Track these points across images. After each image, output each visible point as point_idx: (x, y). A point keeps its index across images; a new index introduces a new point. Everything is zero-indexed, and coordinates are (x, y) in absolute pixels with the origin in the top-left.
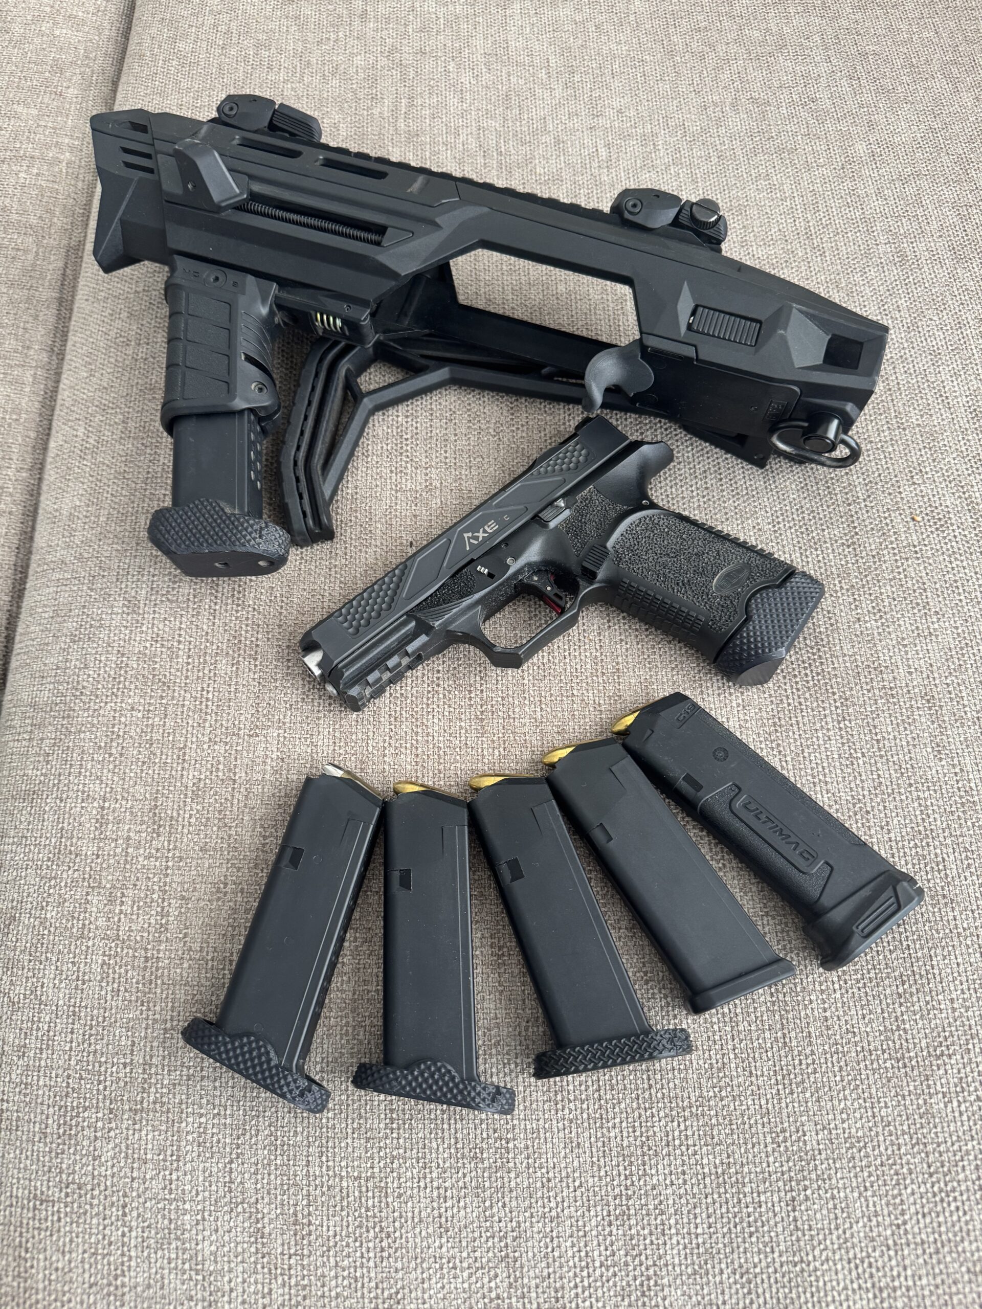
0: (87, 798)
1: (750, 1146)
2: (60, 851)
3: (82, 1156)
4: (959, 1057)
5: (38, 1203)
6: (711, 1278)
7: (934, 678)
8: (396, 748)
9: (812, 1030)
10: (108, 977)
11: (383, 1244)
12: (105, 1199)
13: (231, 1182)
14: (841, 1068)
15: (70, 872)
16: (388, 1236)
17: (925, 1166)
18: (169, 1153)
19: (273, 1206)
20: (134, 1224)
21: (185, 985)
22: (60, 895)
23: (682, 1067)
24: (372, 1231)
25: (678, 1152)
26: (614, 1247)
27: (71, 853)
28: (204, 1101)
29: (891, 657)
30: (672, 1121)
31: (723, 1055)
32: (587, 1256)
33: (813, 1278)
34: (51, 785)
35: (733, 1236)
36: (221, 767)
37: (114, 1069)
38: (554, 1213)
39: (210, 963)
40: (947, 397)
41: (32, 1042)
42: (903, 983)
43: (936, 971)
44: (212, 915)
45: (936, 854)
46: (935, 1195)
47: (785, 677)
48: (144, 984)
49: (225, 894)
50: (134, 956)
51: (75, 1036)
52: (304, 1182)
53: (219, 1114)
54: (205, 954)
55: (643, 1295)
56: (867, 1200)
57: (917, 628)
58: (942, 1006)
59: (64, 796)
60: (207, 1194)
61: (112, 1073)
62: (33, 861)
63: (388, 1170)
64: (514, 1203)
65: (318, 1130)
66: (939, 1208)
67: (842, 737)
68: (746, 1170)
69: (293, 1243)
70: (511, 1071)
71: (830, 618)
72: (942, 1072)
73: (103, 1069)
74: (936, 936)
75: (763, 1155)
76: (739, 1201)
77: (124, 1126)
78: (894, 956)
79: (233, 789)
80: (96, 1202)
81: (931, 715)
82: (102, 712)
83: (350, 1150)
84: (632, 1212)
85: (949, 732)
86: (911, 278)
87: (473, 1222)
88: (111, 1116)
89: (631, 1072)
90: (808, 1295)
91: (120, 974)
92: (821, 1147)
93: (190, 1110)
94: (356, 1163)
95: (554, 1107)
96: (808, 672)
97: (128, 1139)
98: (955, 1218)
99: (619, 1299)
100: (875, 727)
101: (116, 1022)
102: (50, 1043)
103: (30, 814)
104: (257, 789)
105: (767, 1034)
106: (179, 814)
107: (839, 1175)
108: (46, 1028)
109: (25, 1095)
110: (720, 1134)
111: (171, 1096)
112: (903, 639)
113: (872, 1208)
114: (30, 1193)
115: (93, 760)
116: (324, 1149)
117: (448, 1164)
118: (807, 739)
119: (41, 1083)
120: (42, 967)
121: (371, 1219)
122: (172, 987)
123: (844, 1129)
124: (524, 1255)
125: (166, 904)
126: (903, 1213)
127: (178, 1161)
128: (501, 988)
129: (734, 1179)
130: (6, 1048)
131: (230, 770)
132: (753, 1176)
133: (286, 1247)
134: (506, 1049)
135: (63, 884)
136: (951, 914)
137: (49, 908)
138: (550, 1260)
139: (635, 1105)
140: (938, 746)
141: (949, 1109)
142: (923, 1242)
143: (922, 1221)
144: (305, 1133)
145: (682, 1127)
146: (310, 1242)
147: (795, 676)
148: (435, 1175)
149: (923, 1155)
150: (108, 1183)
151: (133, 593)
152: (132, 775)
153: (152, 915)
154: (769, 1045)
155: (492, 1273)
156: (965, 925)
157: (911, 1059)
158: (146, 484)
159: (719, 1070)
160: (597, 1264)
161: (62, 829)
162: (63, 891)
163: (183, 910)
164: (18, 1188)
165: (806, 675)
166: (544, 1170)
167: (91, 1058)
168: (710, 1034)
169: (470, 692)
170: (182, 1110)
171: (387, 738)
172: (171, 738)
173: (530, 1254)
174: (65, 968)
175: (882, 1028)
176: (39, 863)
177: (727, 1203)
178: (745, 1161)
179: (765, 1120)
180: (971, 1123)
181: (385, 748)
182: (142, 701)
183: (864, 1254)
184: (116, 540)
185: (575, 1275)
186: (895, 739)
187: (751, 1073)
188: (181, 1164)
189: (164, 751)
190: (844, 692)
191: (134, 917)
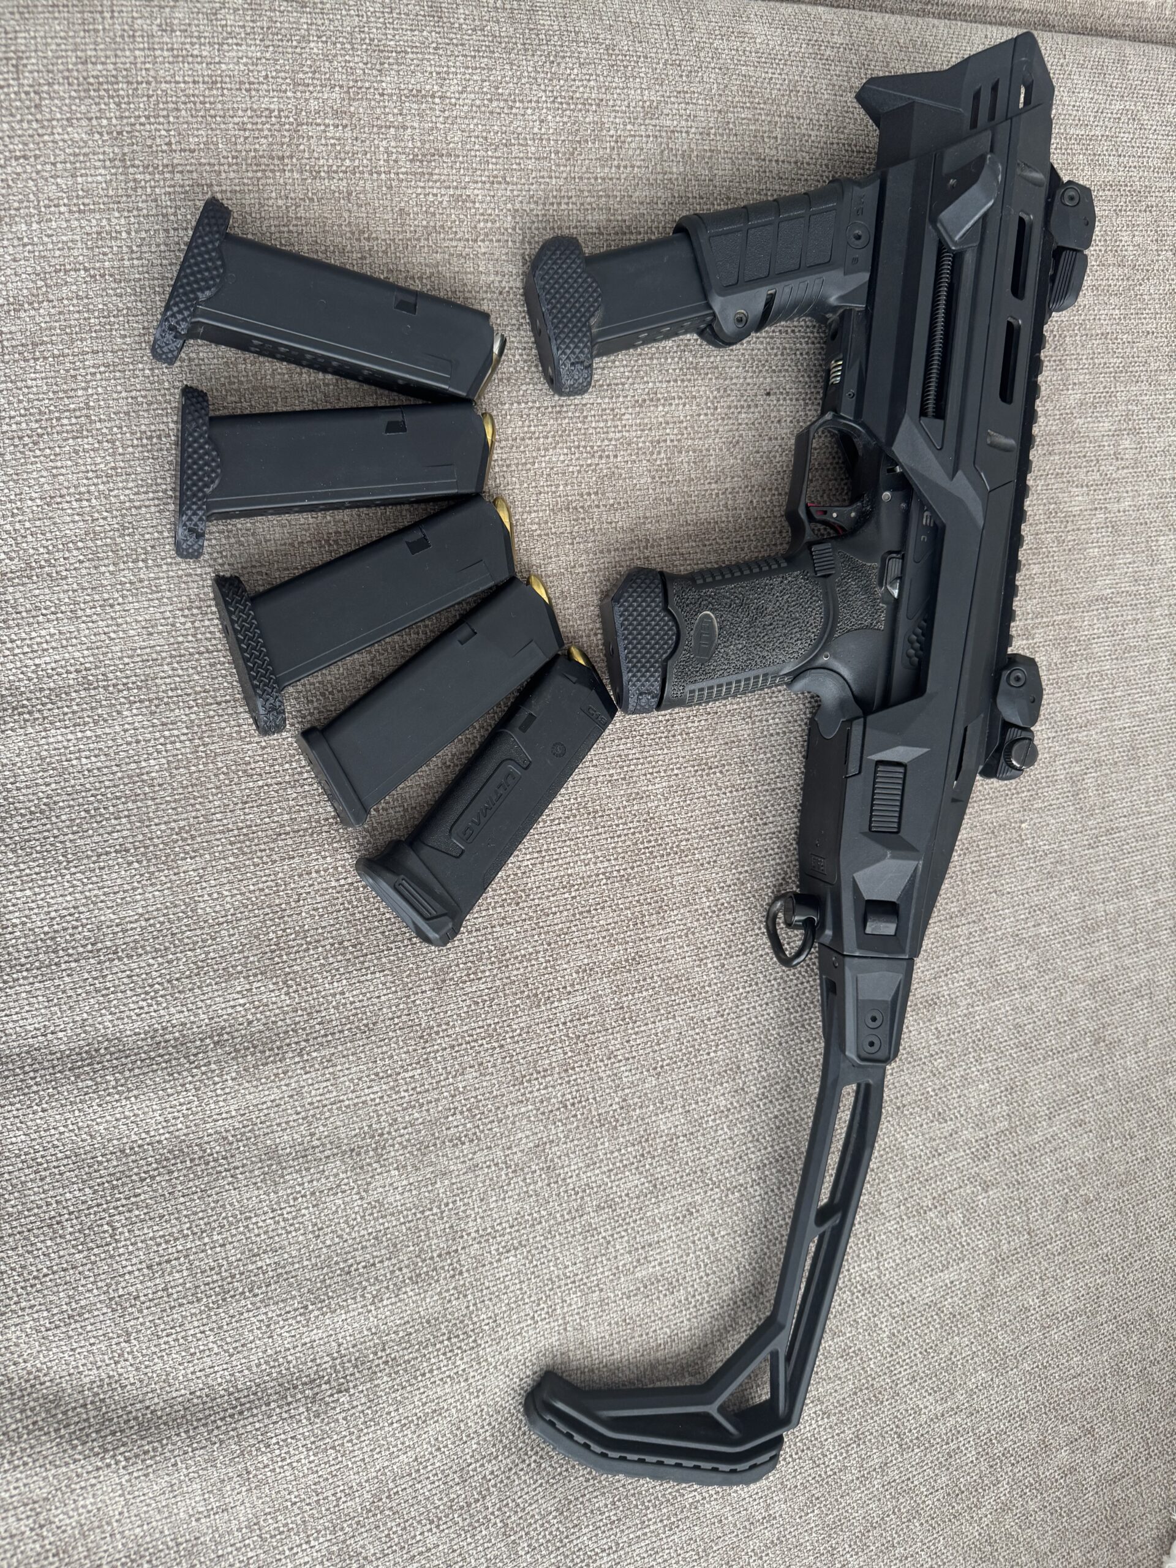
0: (442, 78)
1: (173, 805)
2: (382, 51)
3: (69, 106)
4: (288, 1002)
5: (14, 62)
6: (41, 774)
7: (657, 964)
8: (528, 415)
9: (296, 860)
10: (257, 117)
11: (26, 439)
12: (30, 136)
13: (66, 271)
14: (263, 890)
15: (361, 65)
16: (35, 443)
17: (178, 975)
18: (86, 201)
19: (48, 319)
20: (9, 170)
21: (260, 203)
22: (336, 55)
23: (243, 734)
24: (37, 425)
25: (158, 735)
26: (56, 677)
27: (382, 64)
28: (143, 235)
29: (674, 922)
30: (187, 728)
31: (260, 775)
32: (43, 650)
33: (53, 873)
34: (451, 35)
35: (84, 794)
36: (489, 225)
37: (163, 133)
38: (80, 613)
39: (286, 229)
40: (946, 975)
41: (178, 38)
42: (354, 946)
43: (369, 977)
44: (335, 227)
45: (484, 971)
46: (151, 986)
47: (645, 821)
48: (255, 157)
49: (359, 240)
50: (283, 144)
51: (191, 85)
52: (76, 350)
53: (132, 252)
54: (294, 222)
55: (14, 709)
56: (136, 921)
57: (706, 947)
58: (335, 984)
59: (441, 52)
60: (50, 246)
61: (159, 130)
62: (368, 22)
63: (100, 438)
64: (84, 571)
65: (130, 360)
66: (139, 991)
67: (589, 877)
68: (150, 803)
69: (14, 343)
70: (215, 560)
71: (709, 863)
72: (271, 987)
73: (161, 120)
74: (405, 975)
75: (166, 819)
76: (118, 798)
77: (106, 149)
78: (379, 936)
79: (468, 240)
80: (25, 125)
81: (620, 962)
82: (535, 87)
83: (115, 396)
84: (93, 692)
85: (605, 980)
86: (1070, 937)
87: (60, 531)
88: (115, 134)
89: (231, 683)
90: (37, 870)
91: (262, 130)
92: (182, 875)
93: (132, 219)
94: (102, 403)
95: (185, 606)
96: (653, 843)
97: (94, 154)
98: (132, 1006)
99: (7, 686)
100: (603, 908)
101: (212, 129)
102: (180, 59)
103: (417, 15)
104: (469, 266)
105: (286, 817)
106: (436, 182)
107: (157, 893)
108: (195, 52)
109: (122, 37)
110: (182, 775)
111: (144, 197)
112: (693, 933)
113: (129, 926)
114: (23, 52)
115: (483, 81)
116: (111, 368)
117: (113, 500)
118: (584, 844)
119: (137, 53)
120: (258, 42)
121: (49, 423)
122: (256, 189)
123: (202, 896)
124: (35, 586)
125: (341, 175)
126: (129, 957)
127: (80, 211)
128: (296, 545)
129: (139, 791)
130: (167, 10)
131: (487, 235)
132: (144, 809)
133: (9, 336)
134: (237, 553)
135: (347, 58)
136: (427, 988)
137: (320, 44)
138: (34, 613)
139: (198, 689)
140: (591, 970)
141: (236, 996)
142: (104, 977)
143: (124, 975)
144: (125, 347)
145: (183, 738)
146: (17, 361)
147: (647, 831)
148: (101, 487)
149: (188, 973)
150: (46, 138)
151: (666, 111)
152: (472, 126)
153: (327, 160)
154: (276, 819)
155: (13, 555)
156: (418, 1002)
157: (280, 956)
158: (786, 117)
159: (245, 771)
160: (37, 661)
161: (406, 52)
162: (340, 59)
163: (337, 195)
164: (25, 38)
165: (650, 841)
166: (120, 600)
167: (171, 106)
168: (280, 761)
169: (596, 493)
170: (131, 211)
171: (537, 405)
172: (514, 166)
173: (37, 592)
174: (260, 68)
175: (306, 927)
176: (366, 29)
177: (115, 786)
178: (158, 801)
179: (201, 819)
180: (225, 1017)
181: (527, 403)
182: (551, 131)
183: (84, 921)
184: (722, 87)
185: (23, 640)
186: (593, 928)
187: (246, 803)
188: (77, 215)
189: (501, 161)
190: (634, 877)
191: (323, 141)
